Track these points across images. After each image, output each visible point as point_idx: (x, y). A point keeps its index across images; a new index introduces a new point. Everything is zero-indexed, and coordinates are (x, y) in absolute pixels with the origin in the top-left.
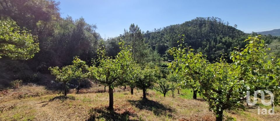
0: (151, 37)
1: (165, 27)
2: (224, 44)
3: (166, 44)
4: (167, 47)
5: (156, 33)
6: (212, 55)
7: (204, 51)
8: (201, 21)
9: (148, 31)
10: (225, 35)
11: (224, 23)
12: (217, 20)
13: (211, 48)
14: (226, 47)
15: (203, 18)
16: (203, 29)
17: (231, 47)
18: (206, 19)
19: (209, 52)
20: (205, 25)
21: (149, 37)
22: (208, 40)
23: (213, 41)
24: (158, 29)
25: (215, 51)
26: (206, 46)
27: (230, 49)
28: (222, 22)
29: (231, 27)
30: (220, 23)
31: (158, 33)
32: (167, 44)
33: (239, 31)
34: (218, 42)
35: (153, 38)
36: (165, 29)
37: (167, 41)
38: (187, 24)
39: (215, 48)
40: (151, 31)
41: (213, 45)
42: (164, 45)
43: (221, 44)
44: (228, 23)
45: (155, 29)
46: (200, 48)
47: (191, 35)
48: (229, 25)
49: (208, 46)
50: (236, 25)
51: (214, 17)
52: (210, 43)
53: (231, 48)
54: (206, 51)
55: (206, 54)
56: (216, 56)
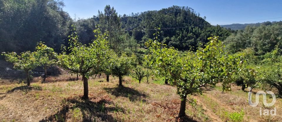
0: (128, 21)
1: (143, 12)
2: (194, 34)
3: (142, 31)
4: (144, 33)
5: (134, 18)
6: (184, 44)
7: (178, 39)
8: (177, 10)
9: (125, 15)
10: (195, 25)
11: (196, 14)
12: (191, 10)
13: (183, 37)
14: (196, 37)
15: (179, 7)
16: (178, 18)
17: (199, 37)
18: (182, 8)
19: (182, 40)
20: (180, 14)
21: (126, 21)
22: (181, 29)
23: (185, 30)
24: (135, 14)
25: (187, 40)
26: (179, 35)
27: (198, 38)
28: (194, 13)
29: (202, 18)
30: (192, 13)
31: (135, 18)
32: (144, 30)
33: (207, 23)
34: (190, 31)
35: (130, 23)
36: (142, 14)
37: (144, 27)
38: (164, 11)
39: (187, 37)
40: (128, 15)
41: (185, 35)
42: (141, 32)
43: (191, 33)
44: (199, 15)
45: (133, 13)
46: (174, 36)
47: (167, 23)
48: (200, 16)
49: (181, 35)
50: (205, 17)
51: (189, 8)
53: (200, 38)
54: (179, 39)
55: (178, 42)
56: (187, 45)
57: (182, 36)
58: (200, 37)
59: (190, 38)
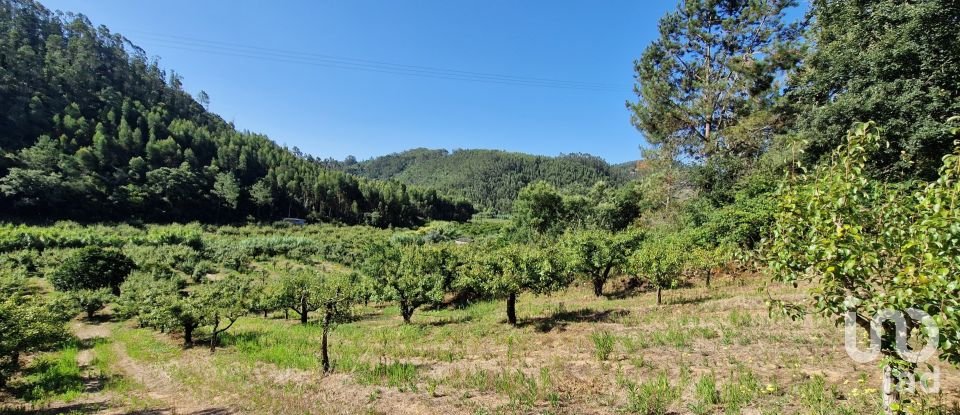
2: (185, 141)
6: (130, 187)
11: (161, 68)
12: (127, 48)
13: (116, 152)
14: (196, 156)
17: (213, 161)
22: (92, 112)
23: (123, 121)
25: (147, 167)
27: (210, 164)
28: (149, 62)
30: (139, 65)
33: (217, 119)
34: (152, 130)
39: (144, 155)
41: (131, 142)
43: (170, 140)
44: (175, 80)
50: (205, 96)
51: (112, 32)
52: (110, 130)
53: (218, 164)
54: (91, 161)
55: (88, 180)
56: (152, 194)
57: (109, 147)
58: (217, 158)
59: (158, 160)
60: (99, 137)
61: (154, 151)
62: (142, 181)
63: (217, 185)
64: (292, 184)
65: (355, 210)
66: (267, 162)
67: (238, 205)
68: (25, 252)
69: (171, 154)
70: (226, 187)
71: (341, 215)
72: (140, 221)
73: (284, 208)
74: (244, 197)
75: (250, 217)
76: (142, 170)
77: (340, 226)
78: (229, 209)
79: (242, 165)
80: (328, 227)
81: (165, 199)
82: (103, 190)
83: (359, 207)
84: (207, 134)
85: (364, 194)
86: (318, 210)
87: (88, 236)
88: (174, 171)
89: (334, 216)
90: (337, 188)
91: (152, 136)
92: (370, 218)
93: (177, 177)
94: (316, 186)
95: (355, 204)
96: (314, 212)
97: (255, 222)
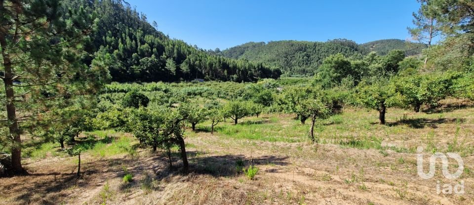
2: (152, 45)
6: (134, 67)
13: (127, 52)
14: (157, 51)
17: (164, 54)
19: (126, 59)
22: (116, 34)
23: (128, 37)
28: (132, 9)
34: (139, 41)
39: (137, 52)
41: (131, 47)
43: (146, 45)
50: (155, 23)
52: (123, 42)
53: (166, 55)
54: (119, 56)
55: (119, 64)
56: (143, 69)
57: (125, 50)
58: (165, 52)
59: (143, 55)
60: (121, 45)
61: (141, 50)
62: (138, 64)
63: (167, 64)
64: (197, 62)
65: (226, 74)
66: (185, 53)
67: (176, 73)
68: (107, 94)
69: (147, 51)
70: (170, 65)
71: (219, 77)
72: (140, 81)
73: (194, 74)
74: (178, 69)
75: (182, 79)
76: (137, 59)
77: (220, 82)
78: (172, 76)
79: (175, 55)
80: (214, 82)
81: (148, 71)
82: (125, 68)
83: (227, 72)
84: (159, 41)
85: (230, 66)
86: (209, 75)
87: (126, 88)
88: (150, 59)
89: (216, 77)
90: (217, 64)
91: (139, 44)
92: (233, 78)
93: (151, 62)
94: (208, 63)
95: (226, 71)
96: (207, 76)
97: (184, 81)
